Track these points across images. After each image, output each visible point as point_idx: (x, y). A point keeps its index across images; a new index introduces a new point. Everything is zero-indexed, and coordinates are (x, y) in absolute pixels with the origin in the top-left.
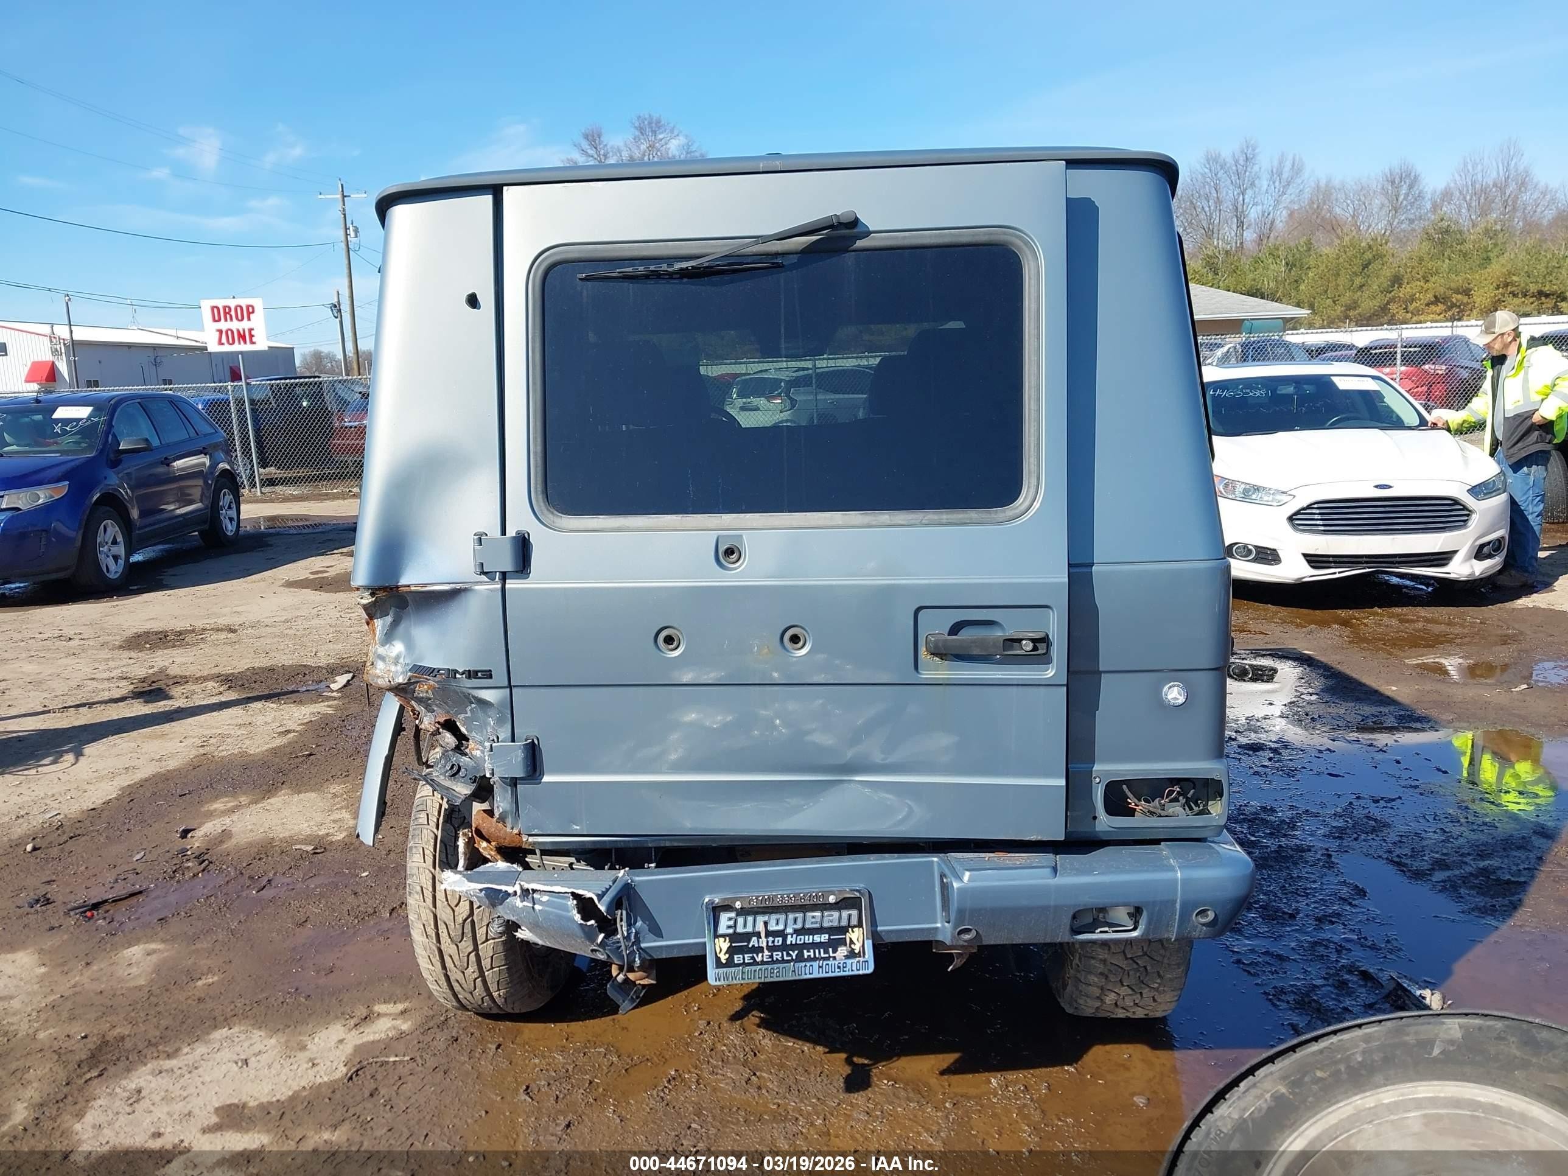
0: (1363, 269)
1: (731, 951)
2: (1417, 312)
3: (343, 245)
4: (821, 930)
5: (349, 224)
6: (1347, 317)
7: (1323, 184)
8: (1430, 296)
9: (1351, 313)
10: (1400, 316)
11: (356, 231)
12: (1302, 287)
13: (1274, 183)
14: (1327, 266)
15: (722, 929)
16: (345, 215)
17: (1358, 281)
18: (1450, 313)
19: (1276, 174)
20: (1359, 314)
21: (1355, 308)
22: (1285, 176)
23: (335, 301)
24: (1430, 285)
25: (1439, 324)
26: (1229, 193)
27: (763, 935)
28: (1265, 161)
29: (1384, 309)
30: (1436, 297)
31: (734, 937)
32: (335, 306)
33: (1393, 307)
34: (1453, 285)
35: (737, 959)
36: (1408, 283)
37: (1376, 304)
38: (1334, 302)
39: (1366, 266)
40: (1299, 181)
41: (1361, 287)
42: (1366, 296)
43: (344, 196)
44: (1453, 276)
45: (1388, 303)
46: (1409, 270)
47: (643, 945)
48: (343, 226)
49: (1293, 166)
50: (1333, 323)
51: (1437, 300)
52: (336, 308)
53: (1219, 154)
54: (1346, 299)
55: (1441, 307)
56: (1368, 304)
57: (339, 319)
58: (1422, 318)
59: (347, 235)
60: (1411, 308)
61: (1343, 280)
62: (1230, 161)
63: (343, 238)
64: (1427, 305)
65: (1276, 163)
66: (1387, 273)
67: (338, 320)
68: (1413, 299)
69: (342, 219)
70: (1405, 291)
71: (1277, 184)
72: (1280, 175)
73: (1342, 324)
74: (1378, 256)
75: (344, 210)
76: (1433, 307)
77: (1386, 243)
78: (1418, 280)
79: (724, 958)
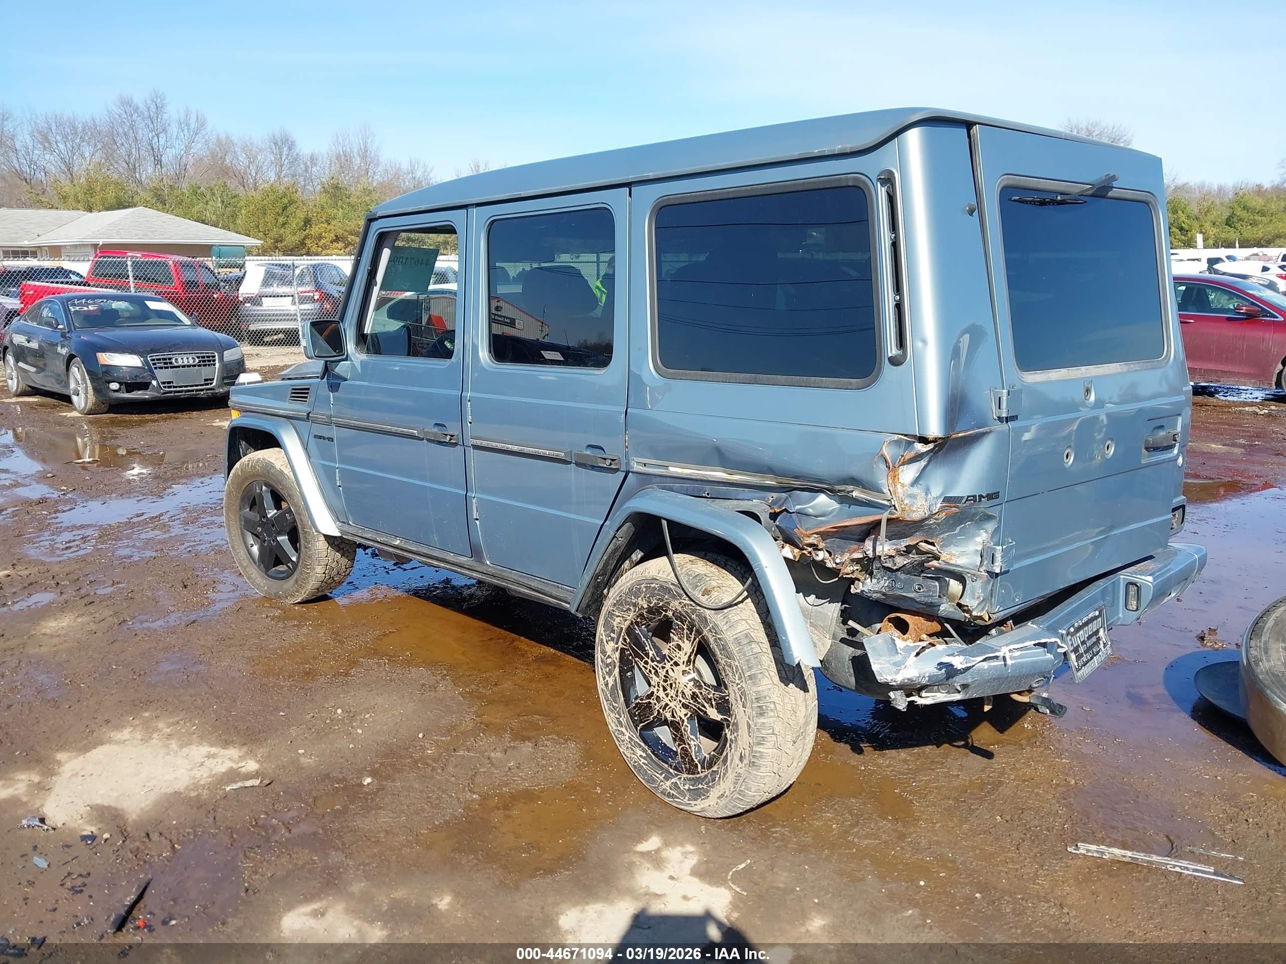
0: (283, 210)
2: (325, 247)
6: (277, 248)
7: (223, 137)
8: (332, 236)
9: (280, 245)
10: (314, 249)
12: (239, 221)
13: (183, 131)
14: (255, 206)
17: (281, 220)
18: (348, 249)
19: (184, 124)
20: (285, 246)
21: (281, 241)
22: (192, 126)
24: (332, 227)
25: (341, 257)
26: (143, 133)
28: (173, 112)
29: (302, 243)
30: (336, 236)
33: (308, 242)
34: (348, 229)
36: (316, 225)
37: (296, 239)
38: (265, 235)
39: (284, 209)
40: (203, 132)
41: (284, 224)
42: (288, 232)
44: (347, 221)
45: (304, 239)
46: (315, 214)
49: (197, 119)
50: (266, 252)
51: (337, 239)
53: (131, 99)
54: (274, 233)
55: (341, 245)
56: (291, 239)
58: (329, 252)
60: (321, 243)
61: (270, 218)
62: (141, 106)
64: (332, 242)
65: (182, 115)
66: (301, 215)
68: (320, 237)
70: (315, 230)
71: (186, 131)
72: (188, 125)
73: (273, 253)
74: (292, 202)
76: (335, 244)
77: (296, 192)
78: (322, 222)
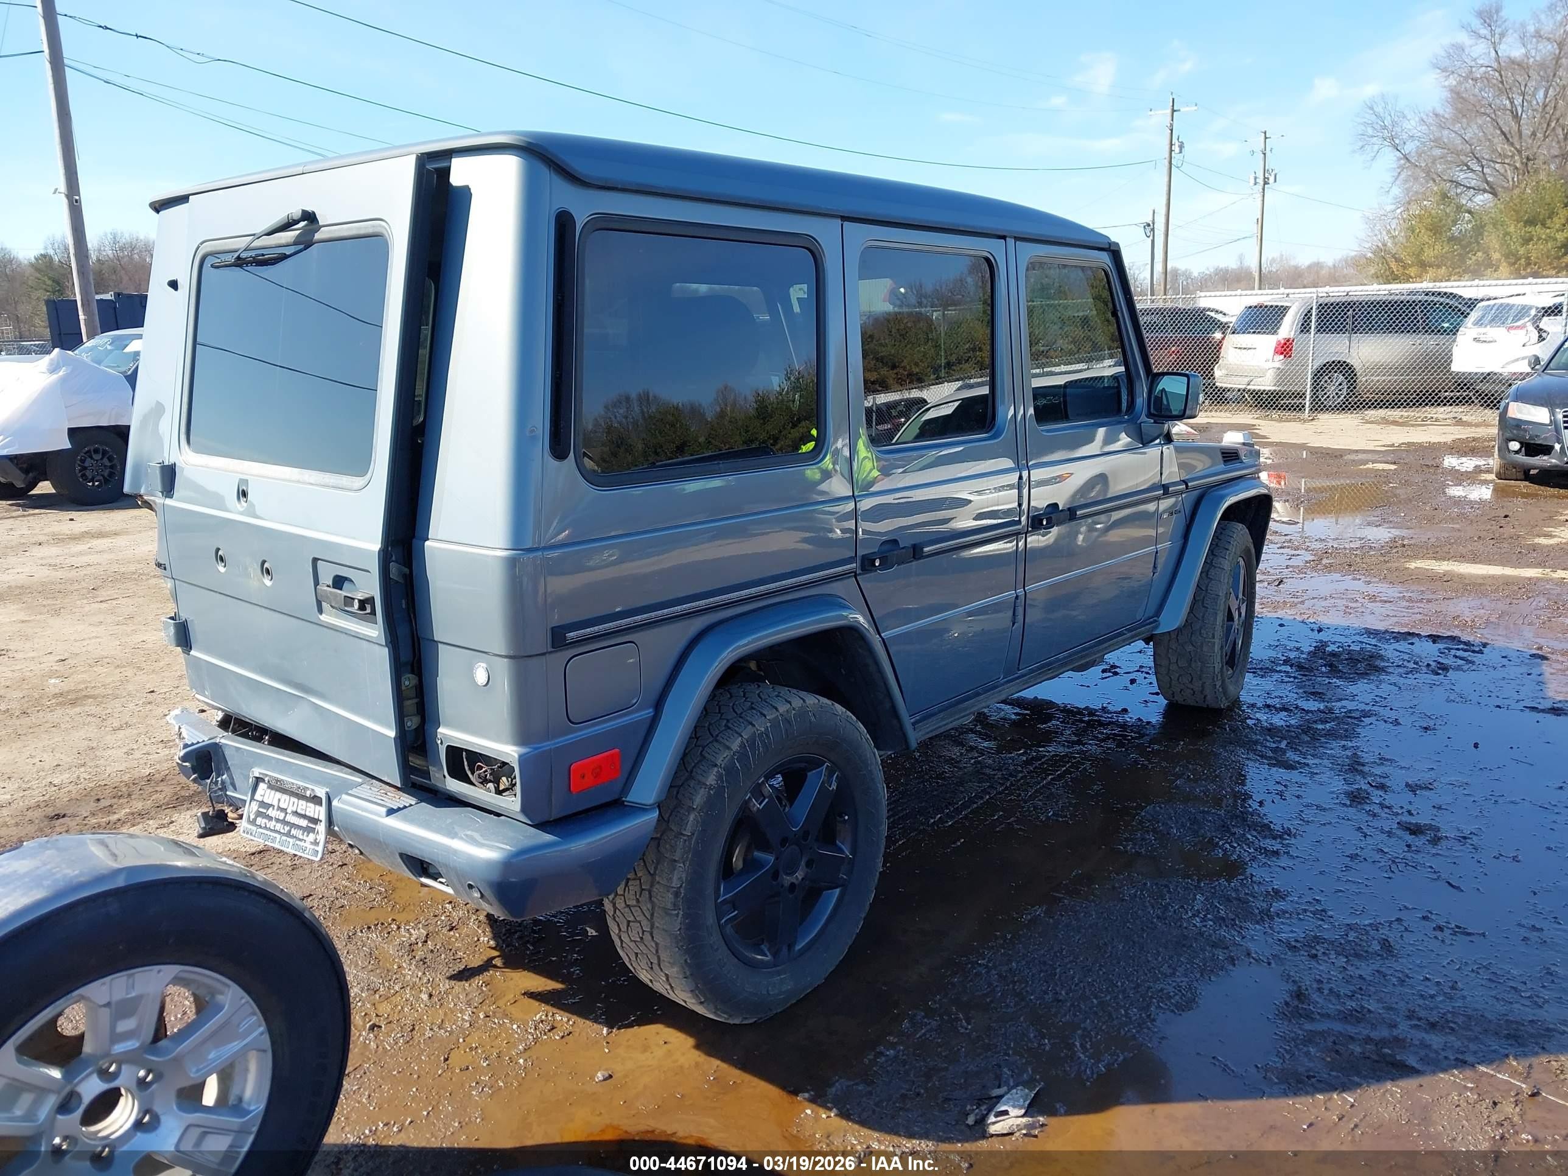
1: (259, 814)
3: (1166, 162)
4: (304, 816)
5: (1175, 140)
11: (1181, 147)
15: (258, 797)
16: (1172, 130)
23: (1149, 220)
27: (276, 808)
31: (262, 804)
32: (1149, 225)
35: (259, 821)
43: (1173, 111)
47: (228, 793)
48: (1168, 142)
52: (1150, 227)
57: (1151, 238)
59: (1171, 151)
63: (1167, 155)
67: (1149, 240)
69: (1169, 136)
75: (1172, 125)
79: (252, 817)
